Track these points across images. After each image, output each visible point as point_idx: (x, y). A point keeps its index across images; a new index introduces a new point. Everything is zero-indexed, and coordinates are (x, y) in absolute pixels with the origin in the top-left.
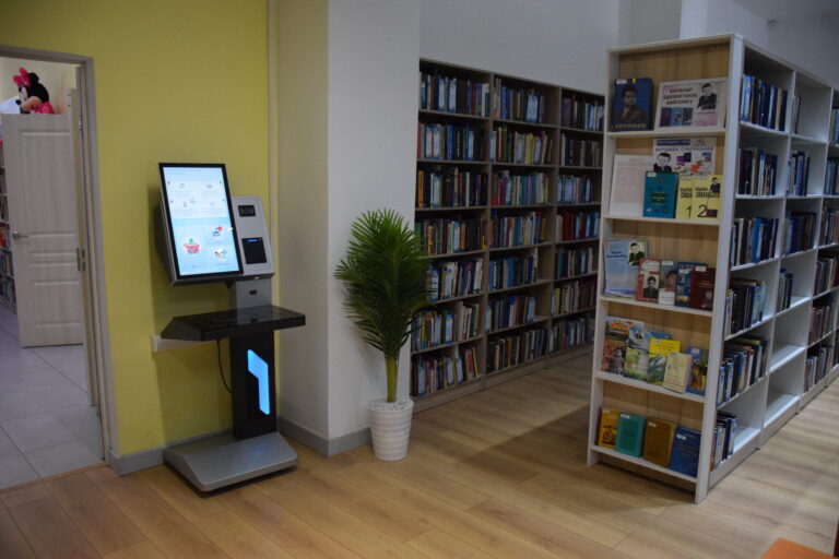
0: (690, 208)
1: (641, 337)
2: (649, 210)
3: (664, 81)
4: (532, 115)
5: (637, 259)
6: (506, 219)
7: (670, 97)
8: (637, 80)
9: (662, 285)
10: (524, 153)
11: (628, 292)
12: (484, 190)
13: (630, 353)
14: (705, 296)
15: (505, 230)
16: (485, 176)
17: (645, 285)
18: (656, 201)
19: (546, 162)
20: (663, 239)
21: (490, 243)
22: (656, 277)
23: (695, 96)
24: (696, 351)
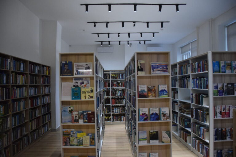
0: (85, 96)
1: (74, 134)
2: (73, 98)
3: (75, 62)
4: (22, 69)
5: (71, 111)
6: (16, 102)
7: (77, 67)
8: (68, 62)
9: (79, 118)
10: (20, 81)
11: (69, 121)
12: (9, 94)
13: (71, 139)
14: (92, 119)
15: (16, 106)
16: (9, 89)
17: (74, 119)
18: (75, 95)
19: (26, 84)
20: (78, 105)
21: (11, 111)
22: (77, 116)
23: (84, 67)
24: (90, 134)
